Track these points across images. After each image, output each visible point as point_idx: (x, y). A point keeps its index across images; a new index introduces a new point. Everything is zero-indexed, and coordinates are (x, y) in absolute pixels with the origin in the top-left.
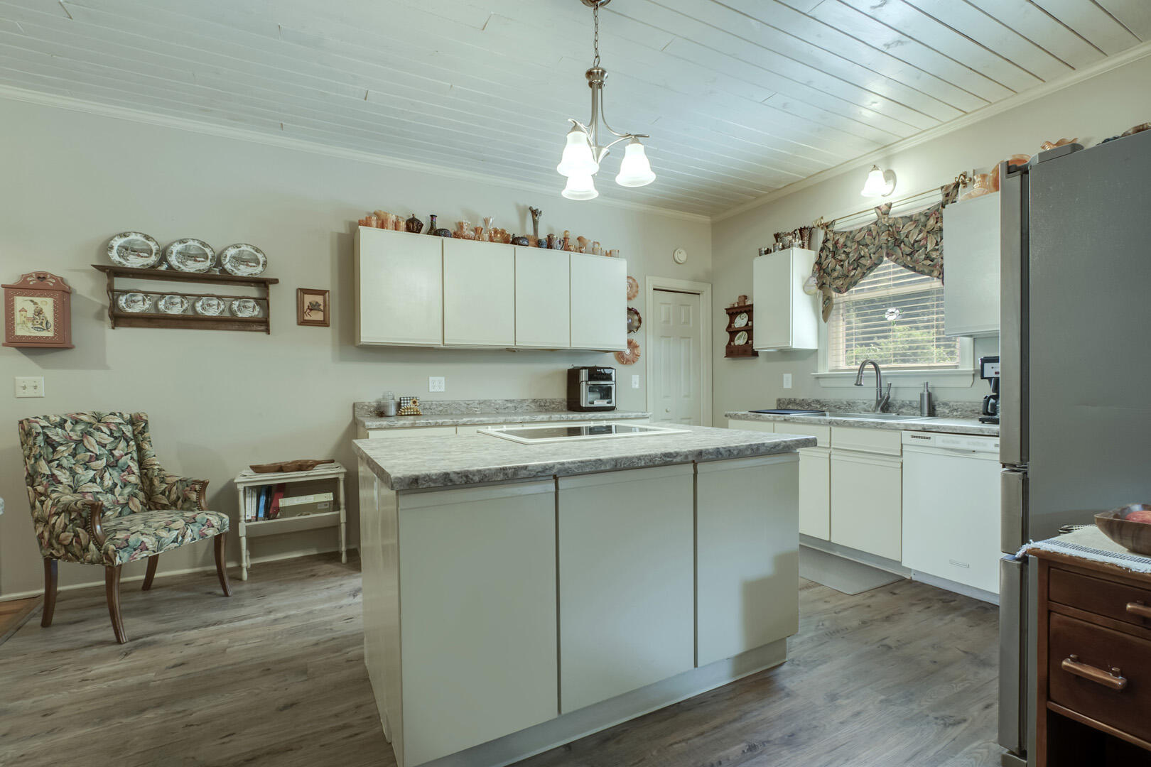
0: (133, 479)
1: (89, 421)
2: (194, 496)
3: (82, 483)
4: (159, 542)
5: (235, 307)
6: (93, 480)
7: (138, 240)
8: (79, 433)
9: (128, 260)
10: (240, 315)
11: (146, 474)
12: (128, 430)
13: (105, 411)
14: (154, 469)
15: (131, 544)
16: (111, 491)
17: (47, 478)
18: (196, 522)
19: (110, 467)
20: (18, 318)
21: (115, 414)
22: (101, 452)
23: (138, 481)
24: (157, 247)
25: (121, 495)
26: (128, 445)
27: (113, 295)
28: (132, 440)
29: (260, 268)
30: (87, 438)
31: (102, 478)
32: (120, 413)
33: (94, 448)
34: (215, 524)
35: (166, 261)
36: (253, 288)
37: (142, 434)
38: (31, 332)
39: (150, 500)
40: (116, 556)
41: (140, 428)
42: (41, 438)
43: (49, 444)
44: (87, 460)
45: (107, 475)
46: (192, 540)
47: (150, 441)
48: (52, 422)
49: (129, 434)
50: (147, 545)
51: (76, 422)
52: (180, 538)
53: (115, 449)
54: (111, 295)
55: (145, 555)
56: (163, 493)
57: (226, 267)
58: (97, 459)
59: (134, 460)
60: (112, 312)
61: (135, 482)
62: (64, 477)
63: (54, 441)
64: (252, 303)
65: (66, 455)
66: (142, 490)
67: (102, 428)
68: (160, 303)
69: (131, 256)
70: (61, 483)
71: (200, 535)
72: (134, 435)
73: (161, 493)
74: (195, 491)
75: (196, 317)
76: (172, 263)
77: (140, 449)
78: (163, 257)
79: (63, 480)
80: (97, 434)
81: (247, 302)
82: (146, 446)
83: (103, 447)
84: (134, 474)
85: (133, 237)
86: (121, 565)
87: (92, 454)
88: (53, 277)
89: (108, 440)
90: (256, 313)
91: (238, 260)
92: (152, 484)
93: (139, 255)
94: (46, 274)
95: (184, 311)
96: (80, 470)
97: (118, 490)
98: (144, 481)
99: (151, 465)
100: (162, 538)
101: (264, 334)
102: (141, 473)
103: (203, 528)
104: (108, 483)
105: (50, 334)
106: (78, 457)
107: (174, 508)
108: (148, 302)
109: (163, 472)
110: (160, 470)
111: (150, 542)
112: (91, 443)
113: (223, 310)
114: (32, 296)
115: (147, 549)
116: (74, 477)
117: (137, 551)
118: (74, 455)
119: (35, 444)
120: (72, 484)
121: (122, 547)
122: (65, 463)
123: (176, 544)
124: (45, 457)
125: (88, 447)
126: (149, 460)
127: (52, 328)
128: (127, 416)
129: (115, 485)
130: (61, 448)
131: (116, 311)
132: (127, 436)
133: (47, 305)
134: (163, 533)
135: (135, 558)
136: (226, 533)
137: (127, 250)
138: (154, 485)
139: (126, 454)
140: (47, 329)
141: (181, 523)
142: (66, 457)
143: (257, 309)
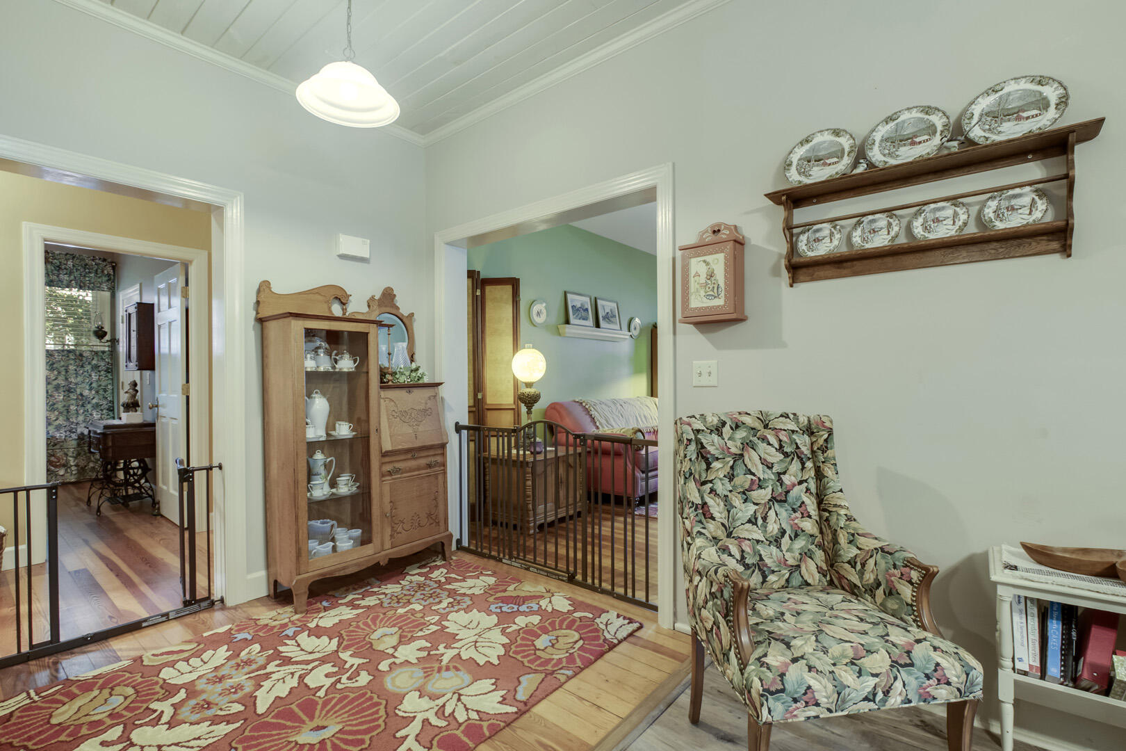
0: (809, 526)
1: (752, 426)
2: (907, 592)
3: (738, 523)
4: (839, 694)
5: (989, 212)
6: (752, 521)
7: (825, 142)
8: (739, 444)
9: (810, 175)
10: (1000, 225)
11: (827, 520)
12: (803, 441)
13: (774, 409)
14: (839, 515)
15: (789, 687)
16: (777, 542)
17: (696, 510)
18: (912, 665)
19: (777, 501)
20: (693, 286)
21: (787, 416)
22: (766, 477)
23: (815, 531)
24: (852, 141)
25: (792, 550)
26: (803, 468)
27: (792, 235)
28: (809, 459)
29: (1052, 113)
30: (748, 451)
31: (765, 519)
32: (795, 414)
33: (757, 469)
34: (954, 679)
35: (865, 158)
36: (1031, 164)
37: (823, 452)
38: (703, 302)
39: (832, 566)
40: (762, 705)
41: (821, 441)
42: (693, 447)
43: (703, 457)
44: (747, 487)
45: (772, 514)
46: (903, 702)
47: (835, 465)
48: (708, 425)
49: (805, 450)
50: (817, 696)
51: (737, 426)
52: (880, 696)
53: (784, 473)
54: (788, 236)
55: (813, 714)
56: (852, 563)
57: (971, 135)
58: (760, 487)
59: (811, 493)
60: (789, 261)
61: (811, 532)
62: (716, 507)
63: (709, 453)
64: (1027, 195)
65: (722, 476)
66: (820, 546)
67: (769, 437)
68: (854, 234)
69: (815, 169)
70: (713, 519)
71: (920, 695)
72: (813, 452)
73: (849, 562)
74: (910, 582)
75: (914, 244)
76: (873, 160)
77: (819, 475)
78: (860, 154)
79: (716, 515)
80: (762, 446)
81: (1015, 196)
82: (828, 471)
83: (768, 468)
84: (810, 517)
85: (818, 139)
86: (770, 724)
87: (754, 478)
88: (727, 227)
89: (775, 457)
90: (1037, 215)
91: (996, 116)
92: (835, 541)
93: (825, 164)
94: (719, 225)
95: (893, 239)
96: (737, 501)
97: (785, 541)
98: (824, 530)
99: (835, 506)
100: (845, 687)
101: (1057, 257)
102: (821, 517)
103: (927, 682)
104: (773, 528)
105: (720, 302)
106: (737, 481)
107: (869, 598)
108: (837, 236)
109: (853, 524)
110: (849, 519)
111: (822, 689)
112: (752, 459)
113: (965, 224)
114: (704, 255)
115: (817, 705)
116: (729, 512)
117: (798, 705)
118: (731, 477)
119: (685, 456)
120: (725, 522)
121: (773, 689)
122: (719, 488)
123: (872, 705)
124: (697, 477)
125: (750, 466)
126: (832, 498)
127: (723, 294)
128: (803, 420)
129: (783, 532)
130: (716, 465)
131: (795, 260)
132: (802, 453)
133: (718, 262)
134: (848, 677)
135: (795, 716)
136: (976, 703)
137: (809, 161)
138: (838, 543)
139: (800, 483)
140: (718, 295)
141: (879, 661)
142: (721, 479)
143: (1041, 205)
